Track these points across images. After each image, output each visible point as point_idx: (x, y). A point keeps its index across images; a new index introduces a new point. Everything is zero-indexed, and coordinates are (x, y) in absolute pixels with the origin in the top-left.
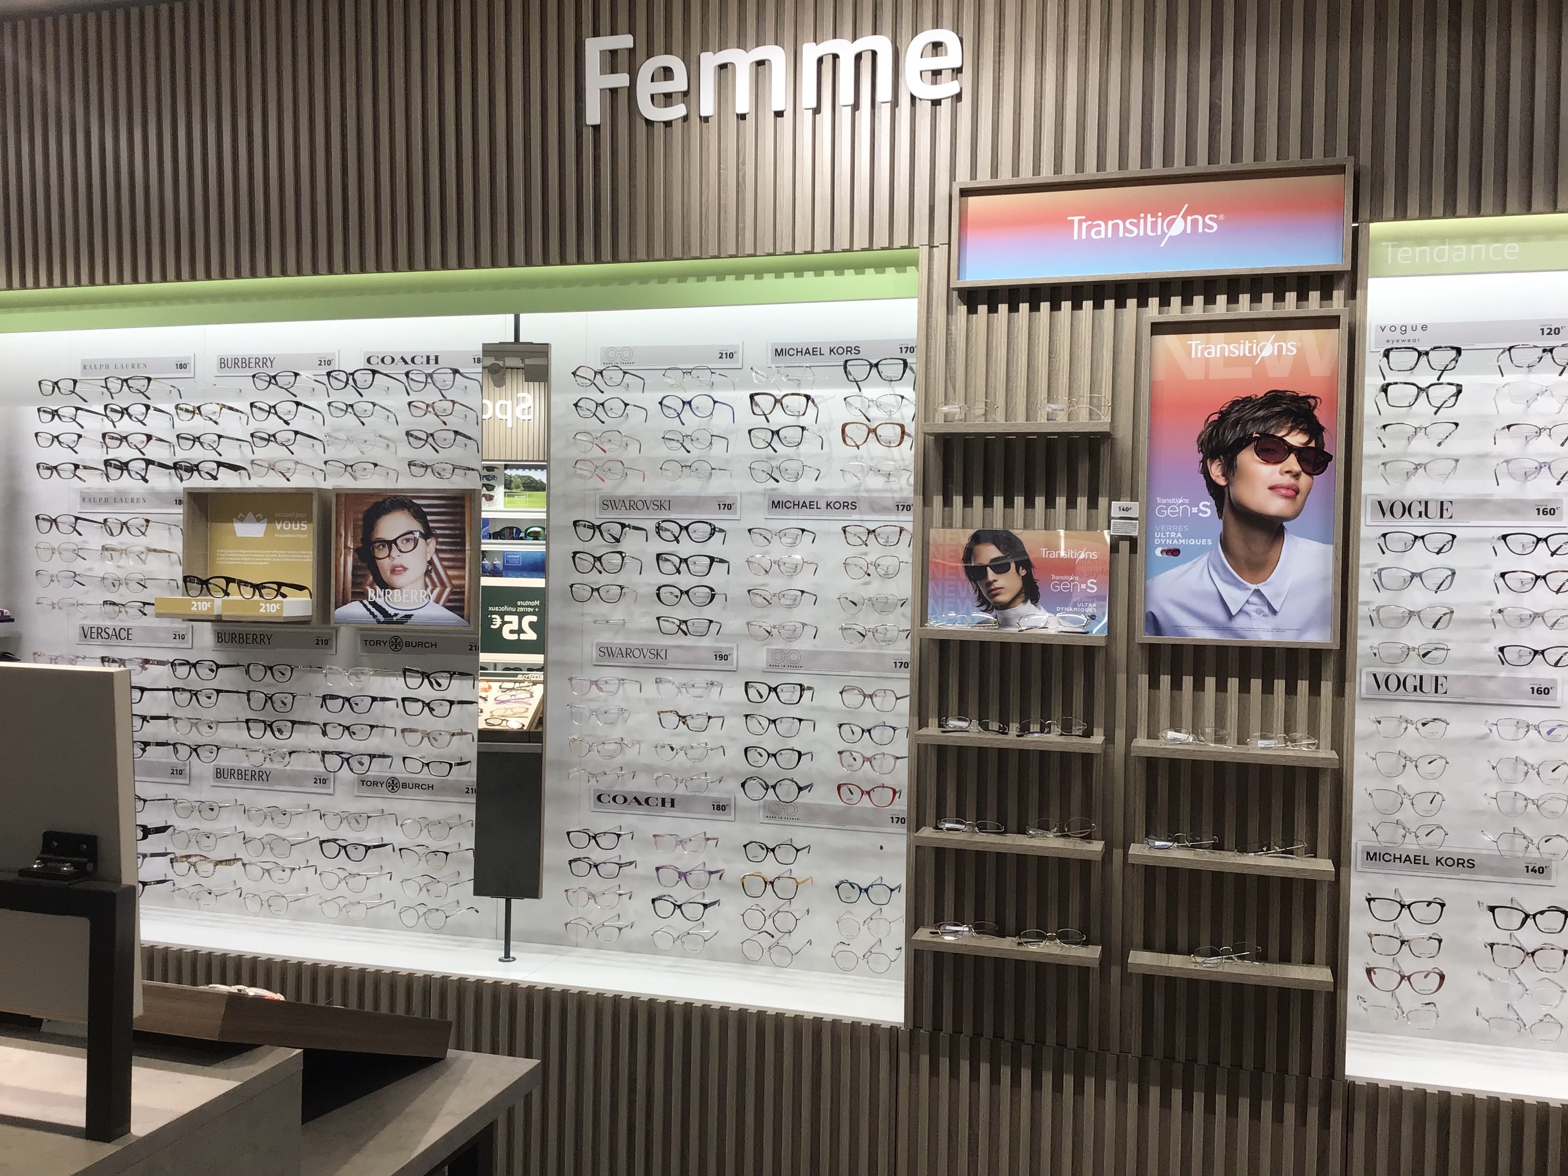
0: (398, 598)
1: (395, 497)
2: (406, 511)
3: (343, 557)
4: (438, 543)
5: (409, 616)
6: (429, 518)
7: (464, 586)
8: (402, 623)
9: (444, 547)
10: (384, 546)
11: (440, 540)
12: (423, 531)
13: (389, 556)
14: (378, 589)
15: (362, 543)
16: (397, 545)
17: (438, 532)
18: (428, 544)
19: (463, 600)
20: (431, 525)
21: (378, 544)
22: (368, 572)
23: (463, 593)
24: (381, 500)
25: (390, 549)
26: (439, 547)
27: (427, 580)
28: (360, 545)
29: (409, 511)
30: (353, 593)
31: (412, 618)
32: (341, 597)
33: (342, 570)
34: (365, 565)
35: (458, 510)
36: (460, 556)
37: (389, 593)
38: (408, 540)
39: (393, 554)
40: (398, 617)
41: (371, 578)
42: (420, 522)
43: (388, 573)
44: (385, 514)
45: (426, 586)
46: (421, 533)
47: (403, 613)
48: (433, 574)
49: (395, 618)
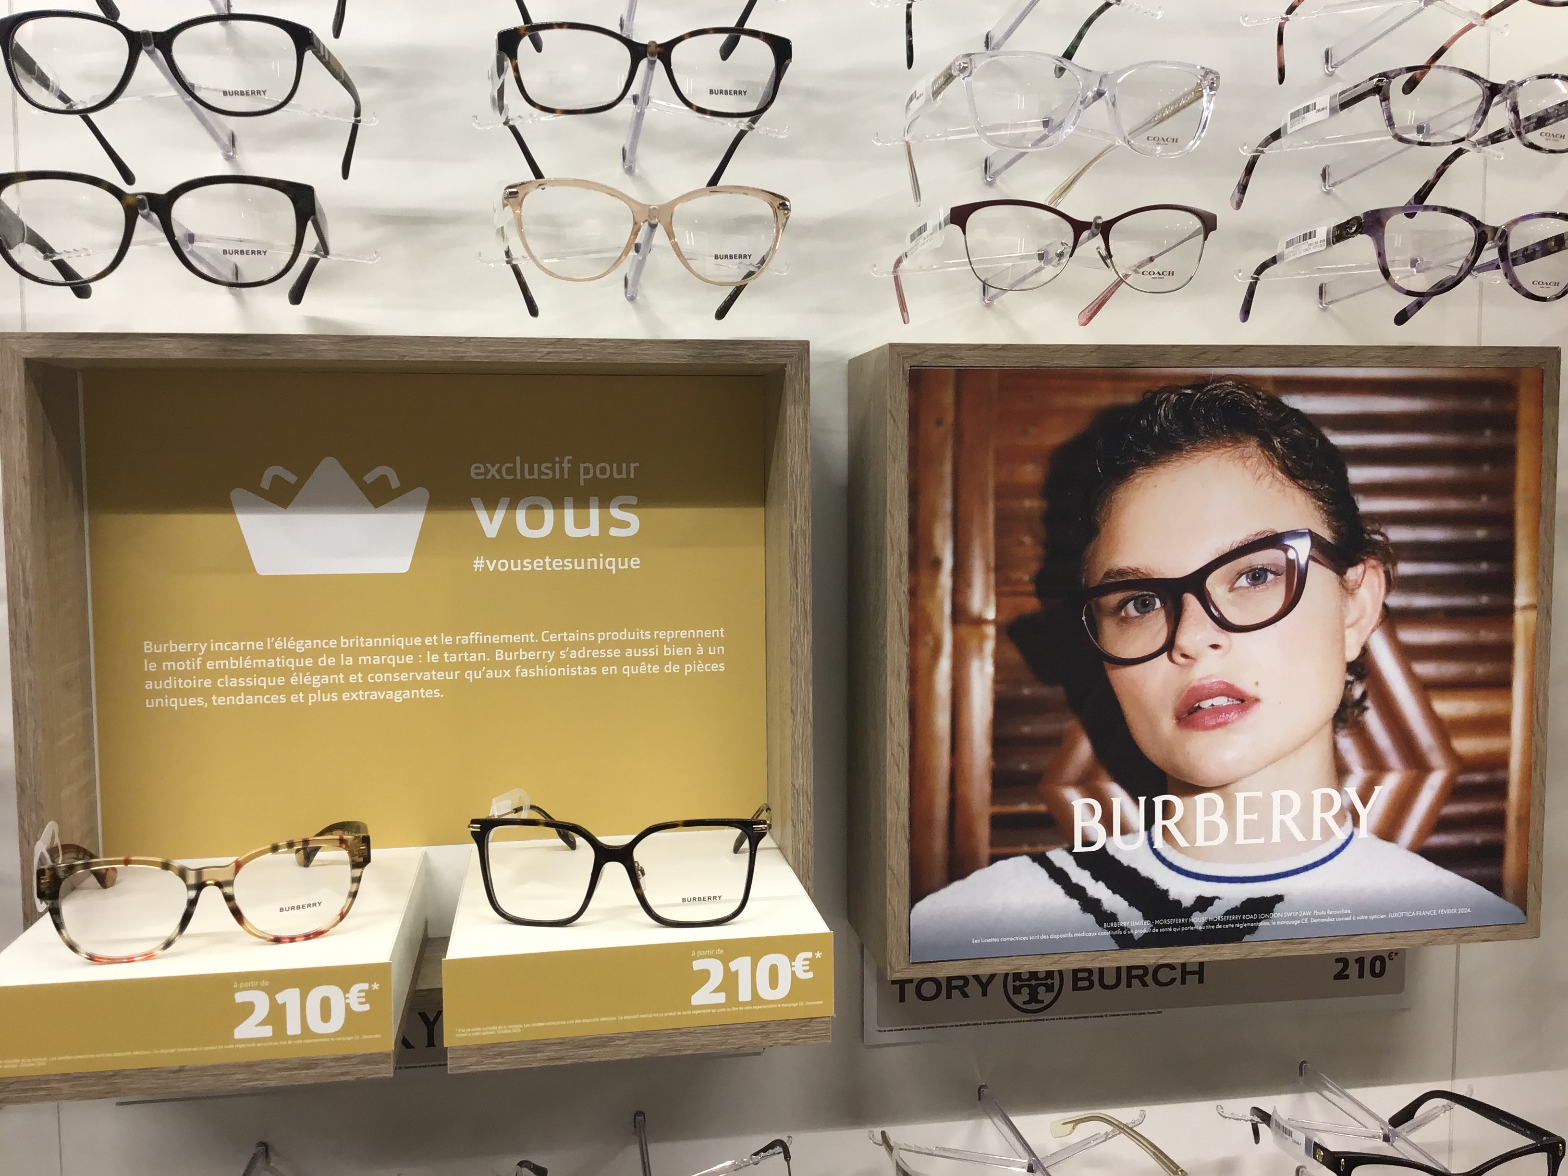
0: (1211, 831)
1: (1200, 383)
2: (1252, 447)
3: (945, 665)
4: (1393, 584)
5: (1266, 905)
6: (1357, 474)
7: (1501, 761)
8: (1233, 936)
9: (1422, 601)
10: (1144, 607)
11: (1405, 569)
12: (1326, 534)
13: (1169, 646)
14: (1119, 798)
15: (1039, 594)
16: (1206, 601)
17: (1397, 534)
18: (1348, 590)
19: (1497, 820)
20: (1366, 505)
21: (1114, 599)
22: (1071, 724)
23: (1499, 789)
24: (1130, 399)
25: (1175, 618)
26: (1397, 601)
27: (1347, 744)
28: (1031, 604)
29: (1266, 444)
30: (998, 823)
31: (1279, 911)
32: (939, 843)
33: (942, 721)
34: (1058, 692)
35: (1487, 437)
36: (1487, 636)
37: (1168, 810)
38: (1257, 576)
39: (1187, 639)
40: (1215, 912)
41: (1084, 750)
42: (1316, 495)
43: (1167, 724)
44: (1149, 462)
45: (1341, 771)
46: (1316, 541)
47: (1235, 895)
48: (1372, 720)
49: (1198, 920)
